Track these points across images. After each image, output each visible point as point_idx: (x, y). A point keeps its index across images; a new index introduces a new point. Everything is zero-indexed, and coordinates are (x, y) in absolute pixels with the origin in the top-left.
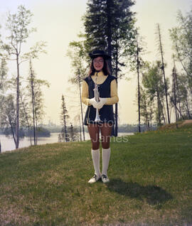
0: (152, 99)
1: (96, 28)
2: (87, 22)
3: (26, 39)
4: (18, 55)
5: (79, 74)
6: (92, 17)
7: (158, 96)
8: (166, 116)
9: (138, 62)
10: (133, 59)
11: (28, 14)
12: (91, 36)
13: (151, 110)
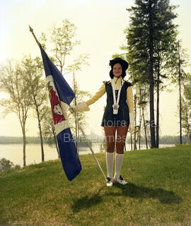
1: (138, 41)
2: (130, 35)
3: (70, 52)
4: (61, 67)
6: (134, 30)
9: (180, 74)
10: (175, 71)
11: (72, 28)
12: (133, 49)
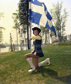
0: (43, 35)
1: (22, 8)
5: (16, 25)
6: (21, 4)
7: (45, 34)
8: (48, 41)
12: (21, 11)
13: (43, 39)
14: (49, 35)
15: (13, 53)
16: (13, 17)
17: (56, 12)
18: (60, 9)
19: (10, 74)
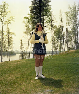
0: (58, 41)
1: (35, 11)
2: (31, 9)
3: (6, 16)
5: (28, 30)
6: (33, 7)
7: (60, 40)
8: (63, 48)
9: (52, 26)
10: (50, 24)
11: (7, 5)
12: (33, 15)
13: (57, 45)
14: (64, 41)
15: (24, 62)
16: (24, 22)
17: (72, 15)
18: (77, 11)
19: (21, 85)
